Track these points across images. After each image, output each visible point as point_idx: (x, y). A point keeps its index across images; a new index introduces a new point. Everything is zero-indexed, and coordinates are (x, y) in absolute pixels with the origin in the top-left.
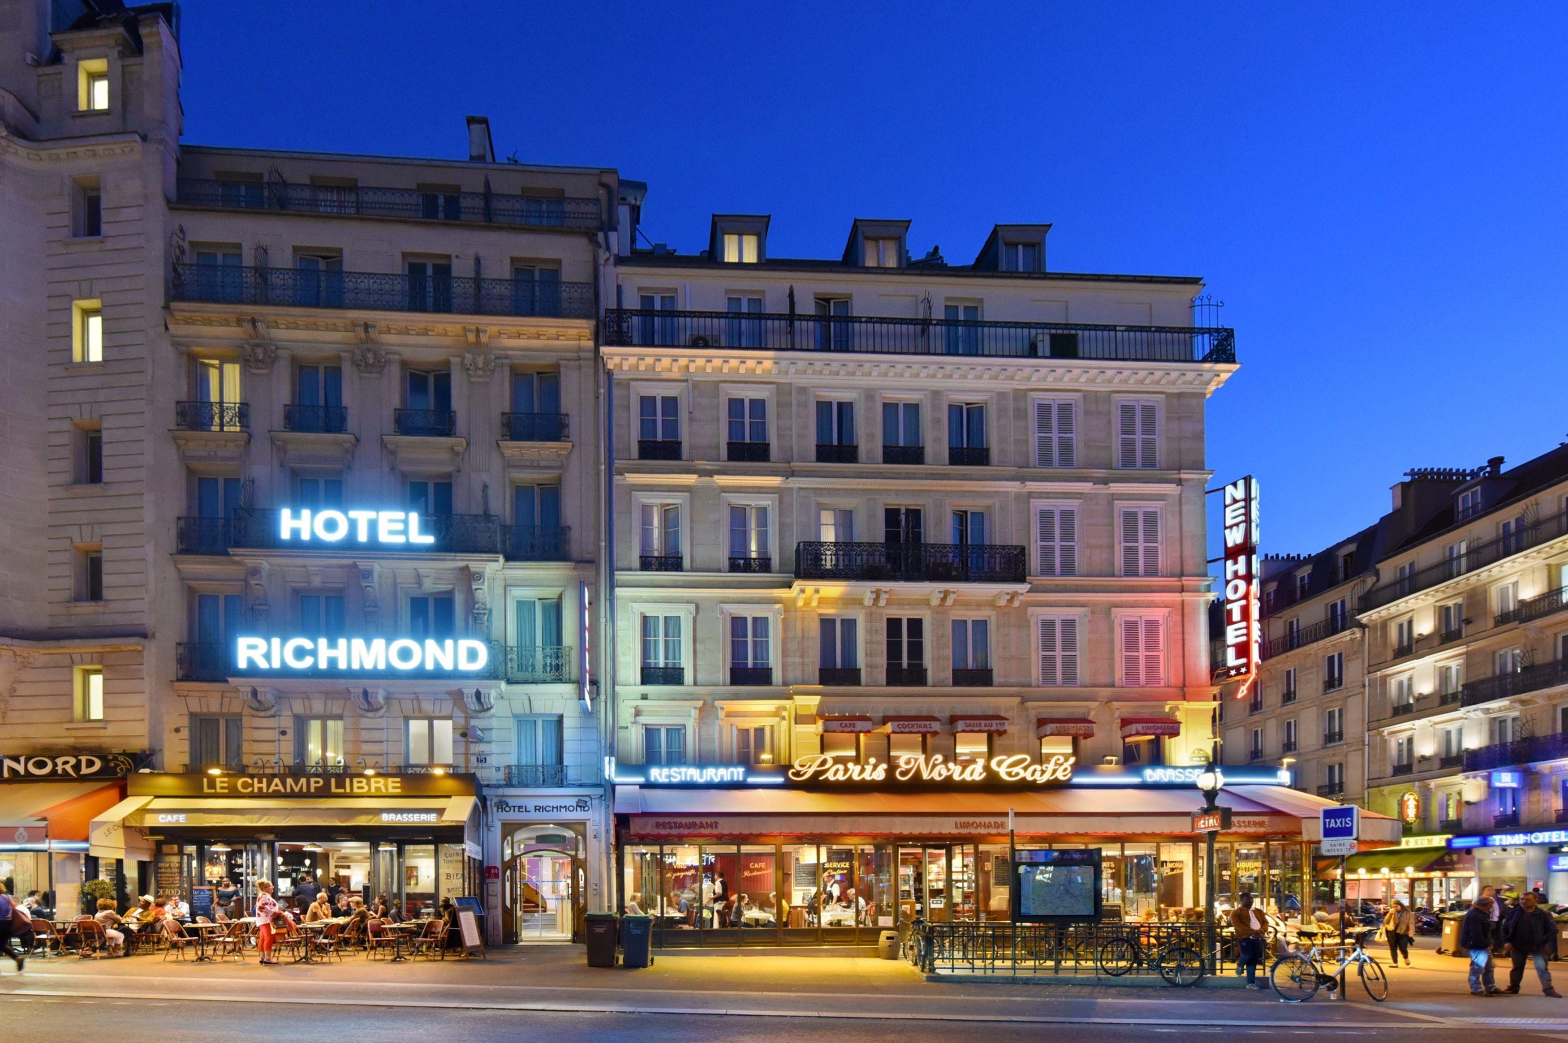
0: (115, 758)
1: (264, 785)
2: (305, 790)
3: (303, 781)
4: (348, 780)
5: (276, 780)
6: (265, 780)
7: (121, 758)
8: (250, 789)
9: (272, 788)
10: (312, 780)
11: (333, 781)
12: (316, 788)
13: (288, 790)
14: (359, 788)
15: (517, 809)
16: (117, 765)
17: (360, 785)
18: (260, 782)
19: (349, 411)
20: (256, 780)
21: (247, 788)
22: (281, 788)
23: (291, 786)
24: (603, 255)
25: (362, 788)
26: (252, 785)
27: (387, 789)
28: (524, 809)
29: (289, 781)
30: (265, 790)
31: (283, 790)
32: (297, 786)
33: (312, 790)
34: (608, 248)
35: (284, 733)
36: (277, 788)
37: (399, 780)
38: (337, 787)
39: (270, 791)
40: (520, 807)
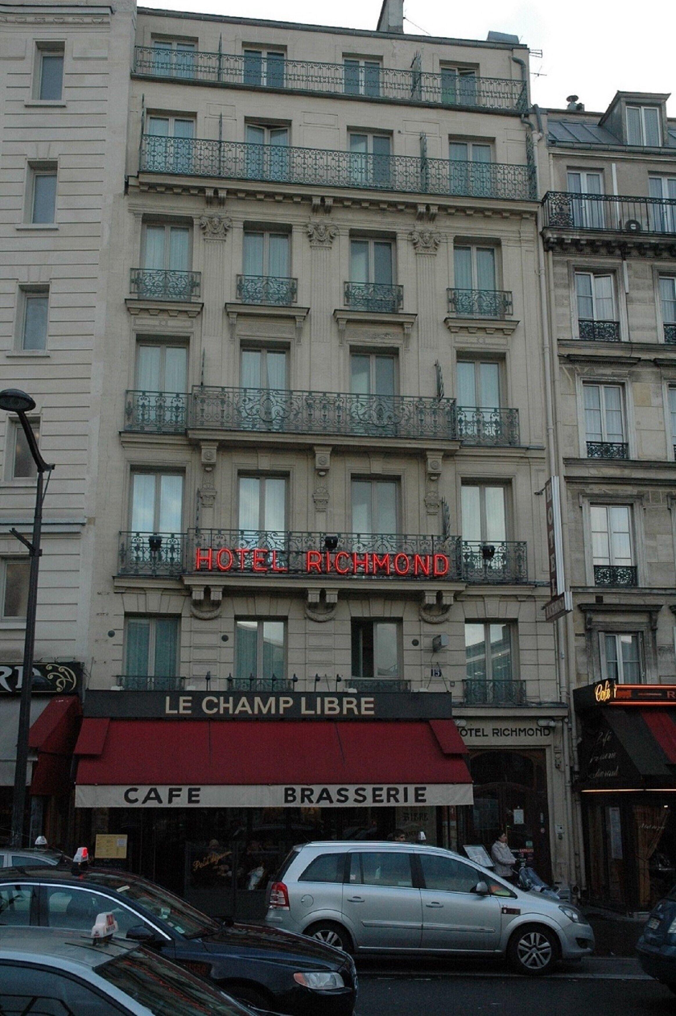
0: (55, 669)
1: (230, 705)
2: (273, 711)
3: (272, 700)
4: (319, 699)
5: (244, 699)
6: (231, 699)
7: (61, 669)
8: (215, 710)
9: (239, 708)
10: (282, 699)
11: (303, 699)
12: (285, 709)
13: (256, 712)
14: (330, 709)
15: (473, 732)
16: (56, 677)
17: (331, 706)
18: (227, 701)
19: (299, 282)
20: (222, 699)
21: (212, 709)
22: (248, 708)
23: (259, 706)
24: (536, 136)
25: (334, 709)
26: (217, 705)
27: (359, 710)
28: (481, 733)
29: (257, 700)
30: (231, 712)
31: (250, 712)
32: (265, 707)
33: (281, 712)
34: (540, 130)
35: (225, 639)
36: (244, 709)
37: (372, 699)
38: (306, 709)
39: (237, 712)
40: (477, 730)
